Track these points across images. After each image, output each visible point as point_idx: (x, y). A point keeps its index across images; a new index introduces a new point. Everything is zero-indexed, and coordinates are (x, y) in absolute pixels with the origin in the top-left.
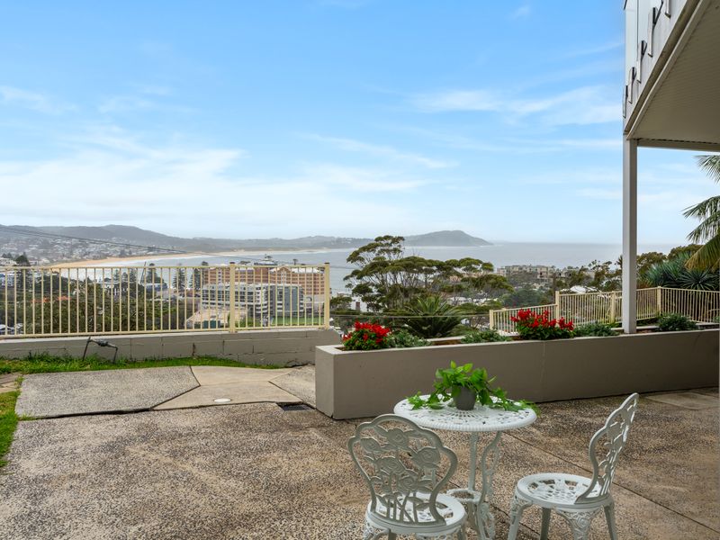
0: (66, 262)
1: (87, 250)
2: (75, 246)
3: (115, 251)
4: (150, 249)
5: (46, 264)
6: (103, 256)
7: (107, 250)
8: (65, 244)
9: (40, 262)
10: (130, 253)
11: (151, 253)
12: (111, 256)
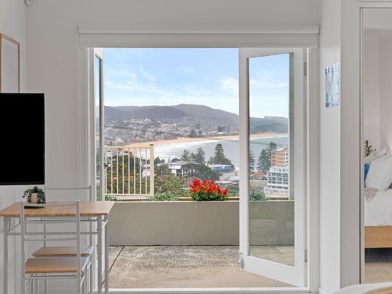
0: (139, 142)
1: (159, 130)
2: (148, 126)
3: (186, 131)
4: (220, 129)
5: (120, 144)
6: (173, 136)
7: (178, 130)
8: (138, 124)
9: (115, 142)
10: (200, 132)
11: (221, 133)
12: (181, 136)
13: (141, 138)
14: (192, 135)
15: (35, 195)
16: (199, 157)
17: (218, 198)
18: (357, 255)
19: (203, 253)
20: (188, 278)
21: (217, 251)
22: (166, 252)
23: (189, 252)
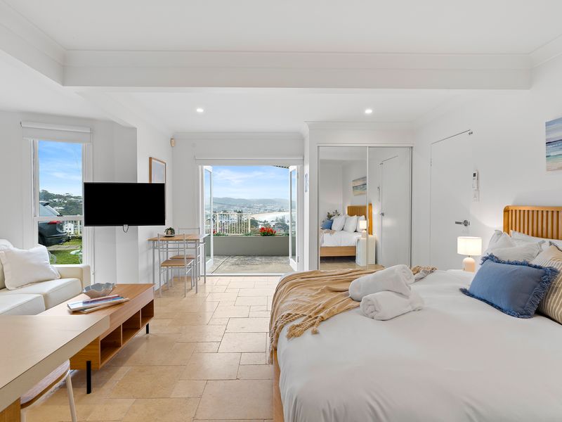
1: (266, 209)
2: (262, 207)
3: (277, 209)
6: (272, 211)
7: (274, 209)
8: (258, 206)
10: (283, 210)
12: (275, 211)
13: (259, 212)
14: (280, 211)
15: (169, 231)
16: (283, 220)
17: (271, 235)
18: (316, 259)
19: (263, 259)
20: (252, 269)
21: (270, 258)
22: (246, 259)
23: (258, 258)
